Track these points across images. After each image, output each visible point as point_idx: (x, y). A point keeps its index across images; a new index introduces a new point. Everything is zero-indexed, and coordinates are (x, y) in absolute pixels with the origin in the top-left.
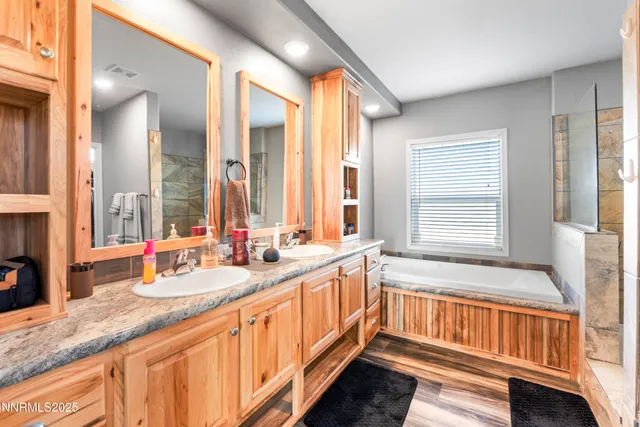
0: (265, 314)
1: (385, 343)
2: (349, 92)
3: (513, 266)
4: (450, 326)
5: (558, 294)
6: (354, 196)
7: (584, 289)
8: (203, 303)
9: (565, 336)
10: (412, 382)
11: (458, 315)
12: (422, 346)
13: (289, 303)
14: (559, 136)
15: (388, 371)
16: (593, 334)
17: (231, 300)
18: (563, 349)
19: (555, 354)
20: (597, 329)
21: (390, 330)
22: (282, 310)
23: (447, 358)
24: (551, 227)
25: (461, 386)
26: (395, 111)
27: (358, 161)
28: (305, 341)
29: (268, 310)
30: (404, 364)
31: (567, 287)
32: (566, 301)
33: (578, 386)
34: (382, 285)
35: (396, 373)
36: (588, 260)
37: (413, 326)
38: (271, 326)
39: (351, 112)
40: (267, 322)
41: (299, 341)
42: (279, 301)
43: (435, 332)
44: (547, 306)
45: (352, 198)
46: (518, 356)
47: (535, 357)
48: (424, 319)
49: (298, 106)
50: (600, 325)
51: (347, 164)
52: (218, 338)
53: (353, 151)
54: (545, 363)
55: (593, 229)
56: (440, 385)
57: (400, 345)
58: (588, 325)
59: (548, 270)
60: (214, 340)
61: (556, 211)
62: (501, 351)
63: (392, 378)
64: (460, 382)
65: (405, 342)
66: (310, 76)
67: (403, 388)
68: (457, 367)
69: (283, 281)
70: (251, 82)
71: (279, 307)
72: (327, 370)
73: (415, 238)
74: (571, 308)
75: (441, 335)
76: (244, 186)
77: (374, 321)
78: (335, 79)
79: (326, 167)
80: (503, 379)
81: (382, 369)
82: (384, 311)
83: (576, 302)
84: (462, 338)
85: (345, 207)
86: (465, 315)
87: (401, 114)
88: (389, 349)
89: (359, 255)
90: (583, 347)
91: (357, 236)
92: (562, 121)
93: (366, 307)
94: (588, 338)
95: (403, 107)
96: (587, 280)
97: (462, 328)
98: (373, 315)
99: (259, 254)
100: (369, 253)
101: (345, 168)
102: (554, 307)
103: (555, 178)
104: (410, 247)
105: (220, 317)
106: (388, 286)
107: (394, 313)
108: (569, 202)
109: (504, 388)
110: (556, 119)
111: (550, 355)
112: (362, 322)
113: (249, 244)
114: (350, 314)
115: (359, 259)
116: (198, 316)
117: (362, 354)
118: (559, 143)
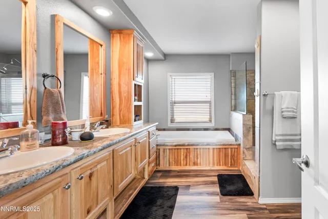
0: (89, 172)
1: (159, 174)
2: (137, 44)
3: (216, 129)
4: (192, 159)
5: (233, 138)
6: (140, 100)
7: (242, 135)
8: (41, 172)
9: (236, 154)
10: (176, 189)
11: (196, 154)
12: (179, 172)
13: (105, 163)
14: (233, 78)
15: (163, 187)
16: (245, 151)
17: (64, 167)
18: (236, 159)
19: (233, 161)
20: (246, 149)
21: (161, 168)
22: (101, 168)
23: (191, 174)
24: (230, 113)
25: (198, 184)
26: (162, 57)
27: (143, 81)
28: (115, 182)
29: (91, 169)
30: (171, 182)
31: (236, 135)
32: (236, 141)
33: (240, 171)
34: (157, 145)
35: (168, 187)
36: (244, 124)
37: (173, 162)
38: (94, 178)
39: (139, 55)
40: (91, 176)
41: (112, 183)
42: (99, 162)
43: (185, 163)
44: (230, 143)
45: (138, 101)
46: (220, 165)
47: (226, 164)
48: (179, 158)
49: (101, 46)
50: (247, 147)
51: (136, 83)
52: (53, 194)
53: (140, 76)
54: (229, 166)
55: (245, 113)
56: (190, 186)
57: (167, 173)
58: (244, 148)
59: (229, 130)
60: (51, 196)
61: (231, 107)
62: (214, 165)
63: (165, 190)
64: (198, 182)
65: (169, 171)
66: (110, 30)
67: (171, 193)
68: (196, 176)
69: (101, 150)
70: (64, 24)
71: (99, 166)
72: (127, 196)
73: (172, 121)
74: (238, 143)
75: (188, 164)
76: (60, 92)
77: (153, 165)
78: (129, 35)
79: (122, 83)
80: (215, 176)
81: (160, 187)
82: (158, 159)
83: (239, 140)
84: (197, 163)
85: (135, 106)
86: (199, 153)
87: (165, 59)
88: (162, 177)
89: (146, 131)
90: (242, 156)
91: (142, 121)
92: (233, 72)
93: (149, 158)
94: (244, 153)
95: (166, 56)
96: (243, 131)
97: (197, 159)
98: (152, 162)
99: (76, 136)
100: (150, 130)
101: (135, 85)
102: (232, 143)
103: (231, 94)
104: (170, 125)
105: (55, 179)
106: (160, 145)
107: (164, 159)
108: (236, 104)
109: (216, 179)
110: (232, 72)
111: (231, 162)
112: (146, 166)
113: (68, 130)
114: (141, 163)
115: (146, 133)
116: (37, 182)
117: (147, 183)
118: (233, 81)
